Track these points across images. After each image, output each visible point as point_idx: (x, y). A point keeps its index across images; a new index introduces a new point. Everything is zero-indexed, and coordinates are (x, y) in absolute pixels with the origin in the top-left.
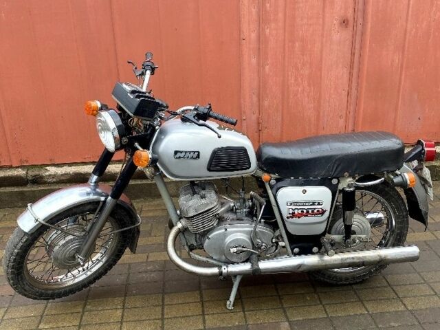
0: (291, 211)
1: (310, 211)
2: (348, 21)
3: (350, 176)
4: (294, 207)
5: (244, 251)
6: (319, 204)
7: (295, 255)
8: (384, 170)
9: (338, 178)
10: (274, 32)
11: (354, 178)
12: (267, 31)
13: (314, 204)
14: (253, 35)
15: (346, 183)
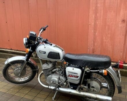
0: (69, 74)
1: (74, 76)
2: (125, 21)
3: (88, 67)
4: (69, 73)
5: (55, 83)
6: (77, 74)
7: (72, 89)
8: (100, 68)
9: (84, 67)
10: (99, 23)
11: (89, 68)
12: (97, 22)
13: (75, 74)
14: (93, 23)
15: (87, 69)
